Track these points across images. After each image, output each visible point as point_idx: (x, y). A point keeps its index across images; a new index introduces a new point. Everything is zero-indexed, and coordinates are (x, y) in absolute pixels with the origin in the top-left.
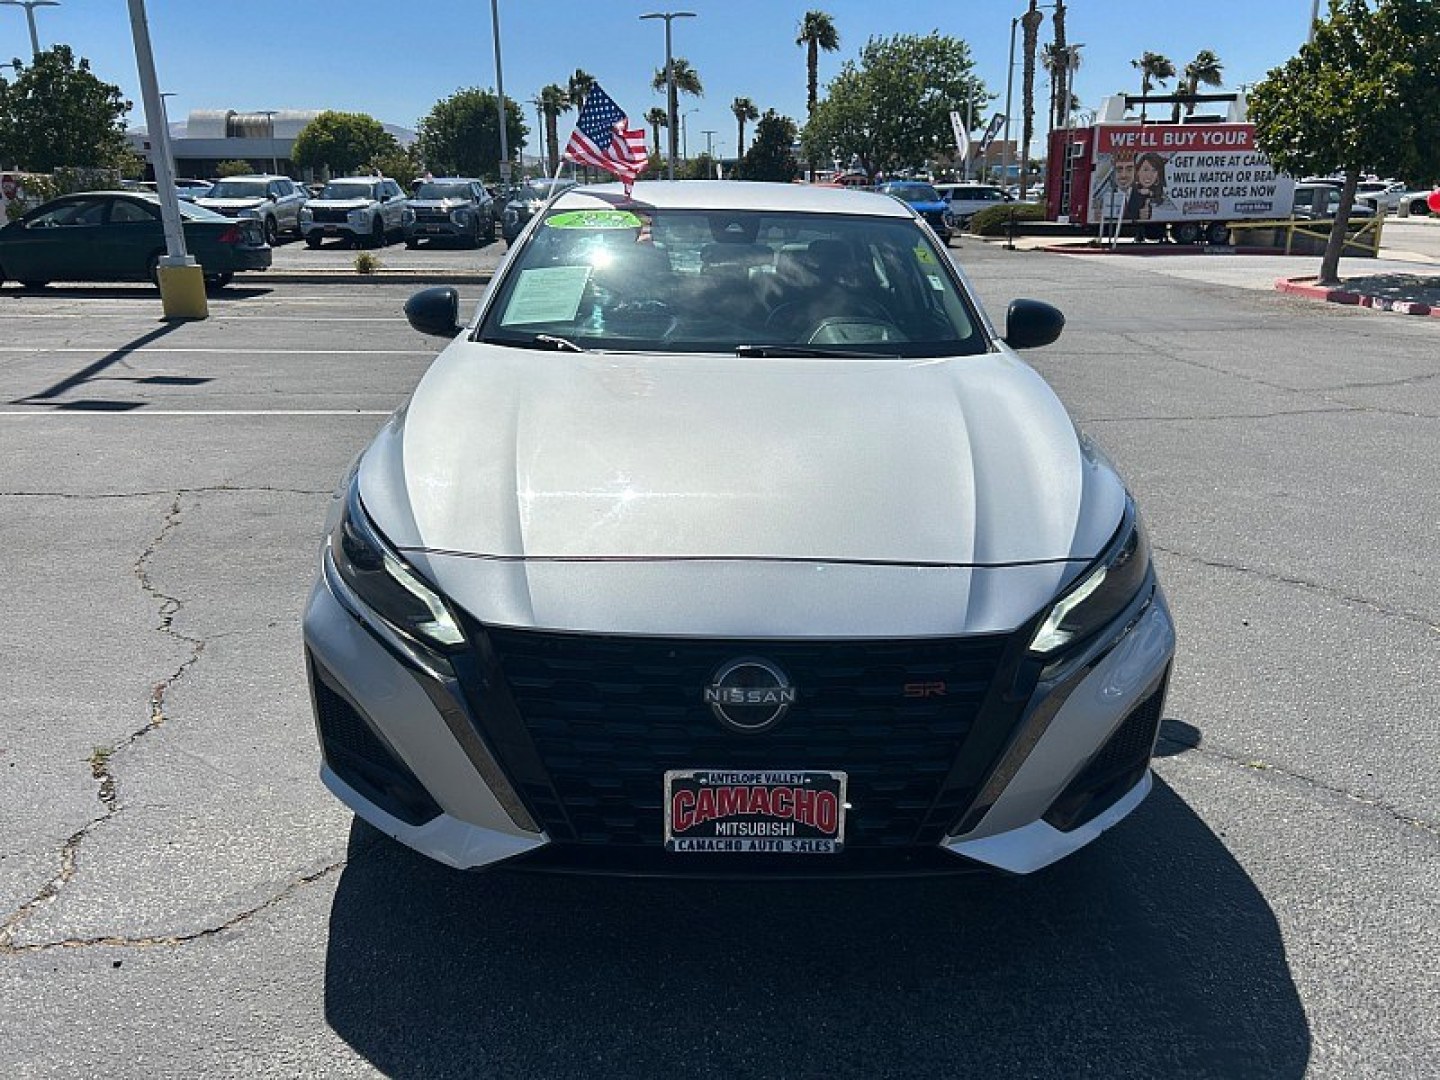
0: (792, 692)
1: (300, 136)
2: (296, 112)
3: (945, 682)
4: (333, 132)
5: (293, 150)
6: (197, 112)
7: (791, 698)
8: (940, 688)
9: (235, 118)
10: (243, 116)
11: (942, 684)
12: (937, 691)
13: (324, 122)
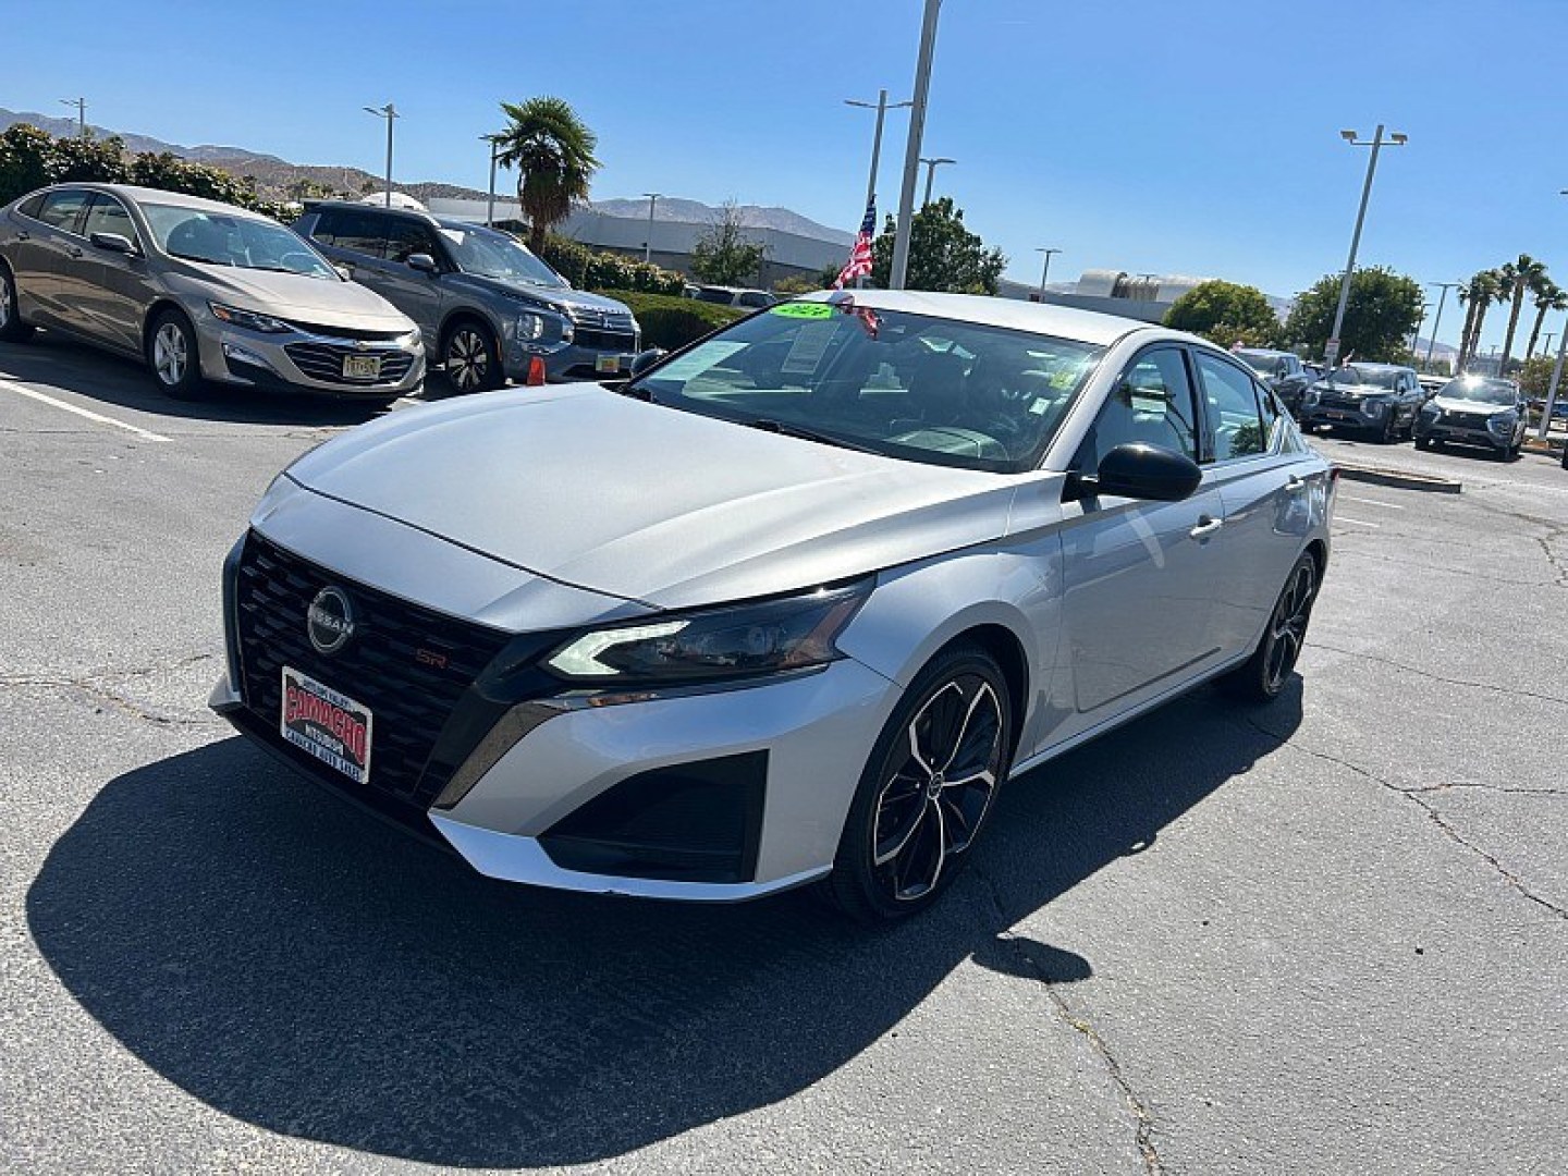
0: (352, 627)
1: (1176, 303)
2: (1184, 278)
3: (447, 657)
4: (1210, 300)
5: (1165, 314)
6: (1092, 271)
7: (349, 631)
8: (442, 661)
9: (1124, 280)
10: (1134, 278)
11: (444, 659)
12: (439, 662)
13: (1205, 291)
